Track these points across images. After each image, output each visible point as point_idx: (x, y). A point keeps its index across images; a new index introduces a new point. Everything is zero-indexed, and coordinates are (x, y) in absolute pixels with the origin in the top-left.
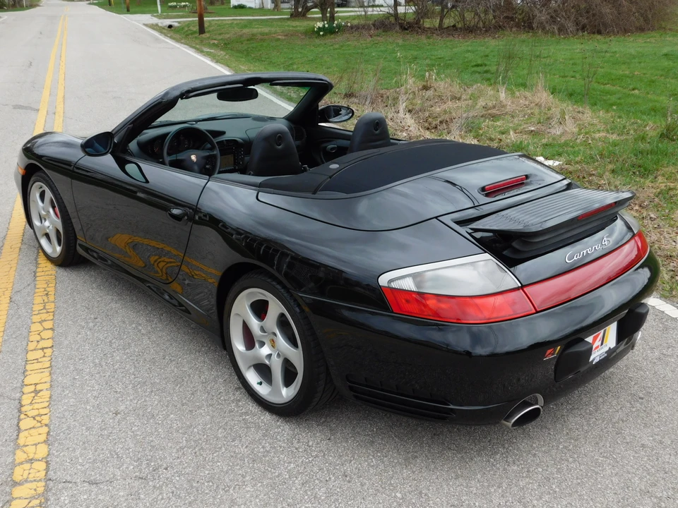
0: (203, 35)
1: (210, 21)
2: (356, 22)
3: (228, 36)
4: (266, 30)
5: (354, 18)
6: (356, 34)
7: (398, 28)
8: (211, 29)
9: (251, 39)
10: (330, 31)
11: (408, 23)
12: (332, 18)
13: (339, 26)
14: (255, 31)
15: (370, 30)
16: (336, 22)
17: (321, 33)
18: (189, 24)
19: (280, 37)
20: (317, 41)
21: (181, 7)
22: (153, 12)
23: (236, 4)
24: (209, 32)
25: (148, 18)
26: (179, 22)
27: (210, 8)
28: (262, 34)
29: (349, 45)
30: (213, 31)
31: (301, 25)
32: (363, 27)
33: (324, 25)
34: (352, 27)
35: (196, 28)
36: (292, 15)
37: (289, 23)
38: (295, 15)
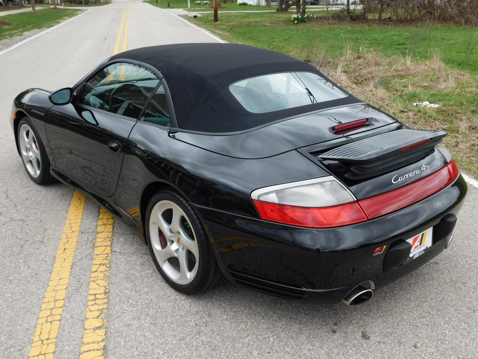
0: (217, 23)
1: (222, 14)
2: (320, 15)
3: (233, 23)
4: (259, 19)
5: (319, 12)
6: (319, 23)
7: (348, 19)
8: (222, 18)
9: (248, 25)
10: (302, 21)
11: (356, 15)
12: (304, 12)
13: (308, 18)
14: (251, 20)
15: (330, 20)
16: (306, 15)
17: (296, 22)
18: (208, 16)
19: (267, 24)
20: (293, 27)
21: (203, 4)
22: (185, 7)
23: (241, 2)
24: (221, 20)
25: (181, 11)
26: (201, 14)
27: (223, 5)
28: (256, 22)
29: (313, 30)
30: (223, 20)
31: (283, 16)
32: (325, 18)
33: (298, 17)
34: (317, 18)
35: (212, 18)
36: (278, 10)
37: (275, 15)
38: (280, 10)
